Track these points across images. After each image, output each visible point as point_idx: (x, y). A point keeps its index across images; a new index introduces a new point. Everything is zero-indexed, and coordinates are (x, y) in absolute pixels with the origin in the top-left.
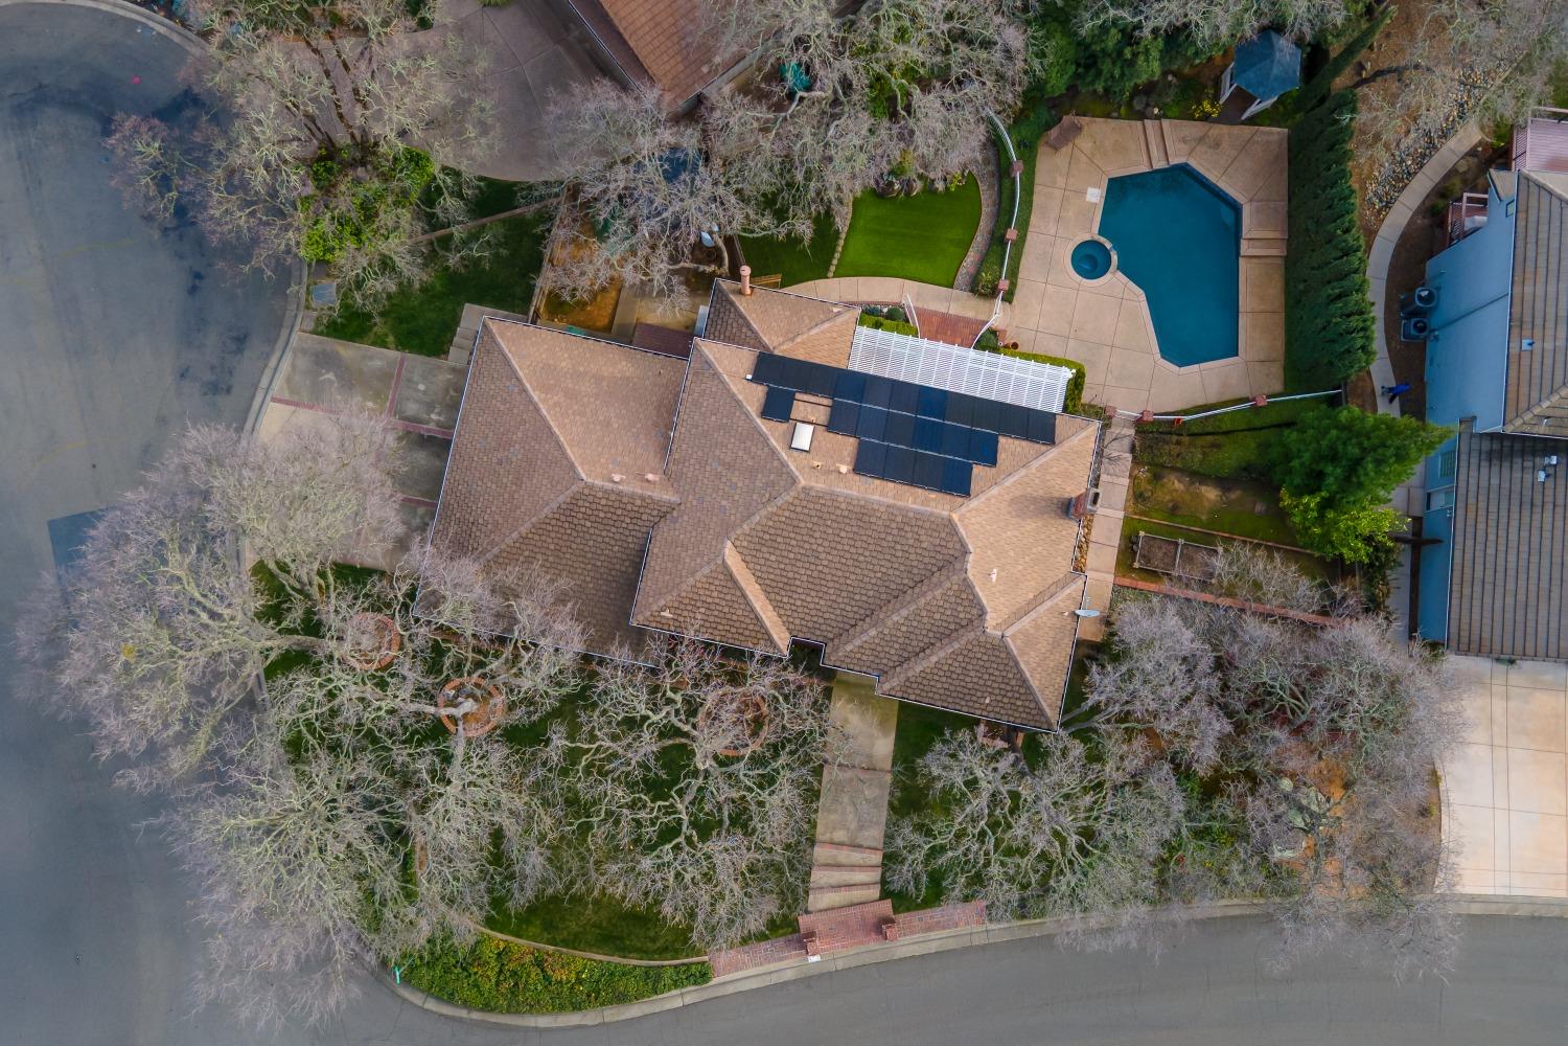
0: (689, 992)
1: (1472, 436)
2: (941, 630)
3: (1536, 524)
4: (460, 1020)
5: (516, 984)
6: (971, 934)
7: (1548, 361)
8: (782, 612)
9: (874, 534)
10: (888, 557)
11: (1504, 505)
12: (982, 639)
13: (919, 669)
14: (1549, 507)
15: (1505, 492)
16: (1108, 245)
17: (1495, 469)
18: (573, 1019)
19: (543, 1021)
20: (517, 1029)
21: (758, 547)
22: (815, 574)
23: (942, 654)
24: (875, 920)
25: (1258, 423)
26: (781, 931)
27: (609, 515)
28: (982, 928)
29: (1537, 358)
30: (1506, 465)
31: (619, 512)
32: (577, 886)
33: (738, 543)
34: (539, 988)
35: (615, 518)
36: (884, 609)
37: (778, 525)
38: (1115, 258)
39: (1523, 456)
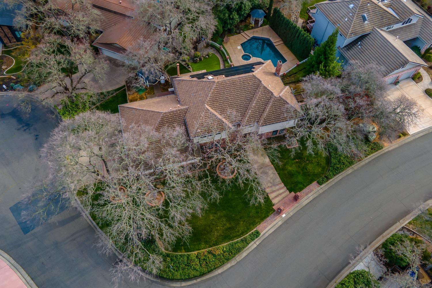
0: (256, 241)
1: (342, 49)
2: (265, 103)
3: (366, 54)
4: (195, 284)
5: (206, 263)
6: (318, 191)
7: (344, 25)
8: (226, 118)
9: (238, 87)
10: (244, 91)
11: (357, 55)
12: (276, 99)
13: (266, 115)
14: (366, 50)
15: (356, 53)
16: (248, 54)
17: (351, 51)
18: (228, 265)
19: (220, 271)
20: (213, 277)
21: (213, 103)
22: (229, 104)
23: (269, 108)
24: (293, 198)
25: (300, 69)
26: (271, 213)
27: (172, 119)
28: (320, 188)
29: (342, 26)
30: (352, 49)
31: (175, 117)
32: (212, 200)
33: (208, 104)
34: (214, 260)
35: (174, 119)
36: (250, 105)
37: (215, 95)
38: (251, 55)
39: (353, 46)
